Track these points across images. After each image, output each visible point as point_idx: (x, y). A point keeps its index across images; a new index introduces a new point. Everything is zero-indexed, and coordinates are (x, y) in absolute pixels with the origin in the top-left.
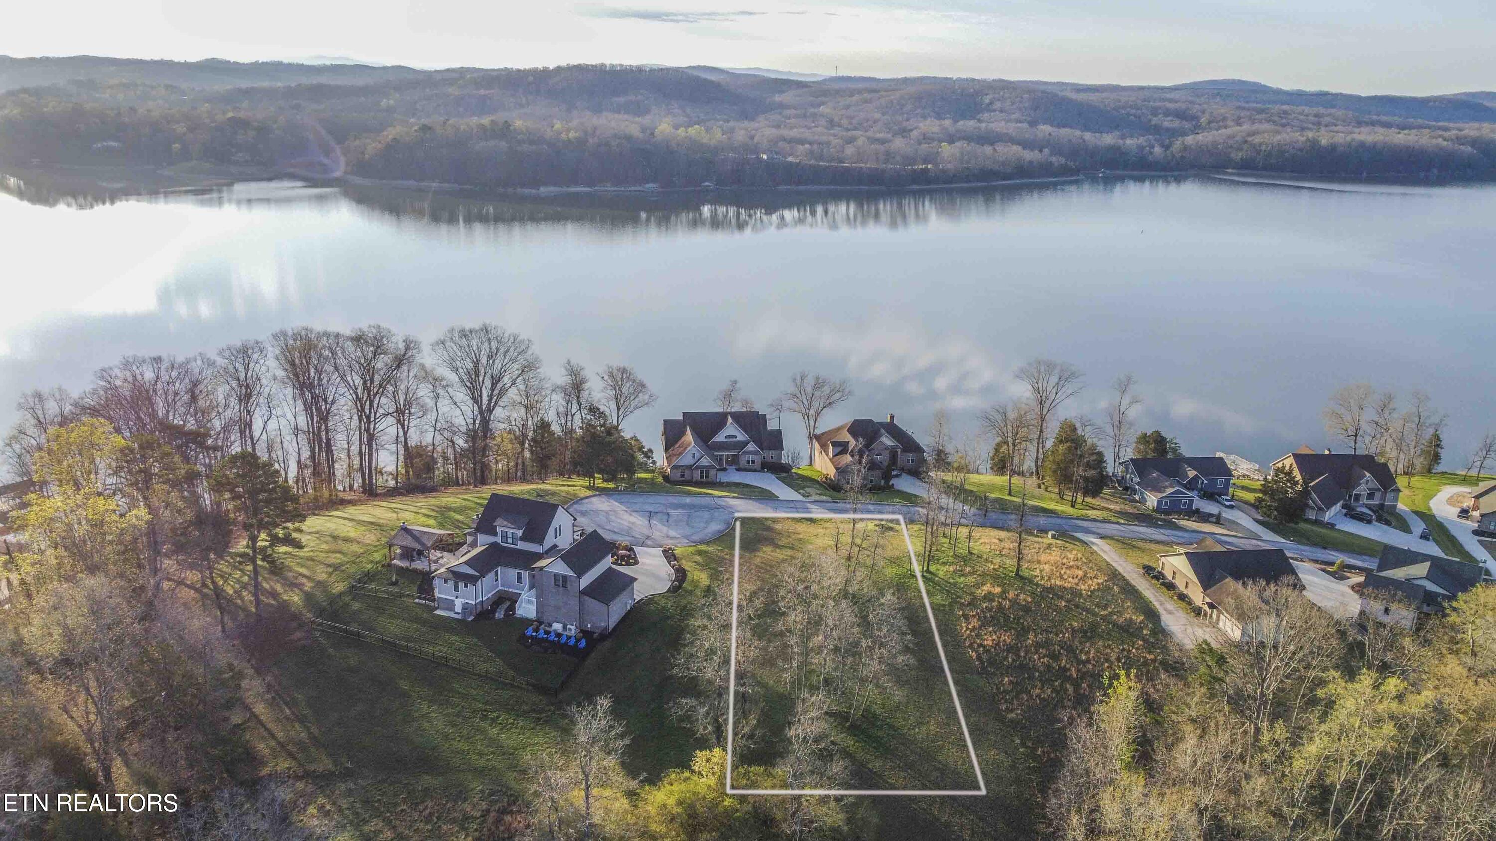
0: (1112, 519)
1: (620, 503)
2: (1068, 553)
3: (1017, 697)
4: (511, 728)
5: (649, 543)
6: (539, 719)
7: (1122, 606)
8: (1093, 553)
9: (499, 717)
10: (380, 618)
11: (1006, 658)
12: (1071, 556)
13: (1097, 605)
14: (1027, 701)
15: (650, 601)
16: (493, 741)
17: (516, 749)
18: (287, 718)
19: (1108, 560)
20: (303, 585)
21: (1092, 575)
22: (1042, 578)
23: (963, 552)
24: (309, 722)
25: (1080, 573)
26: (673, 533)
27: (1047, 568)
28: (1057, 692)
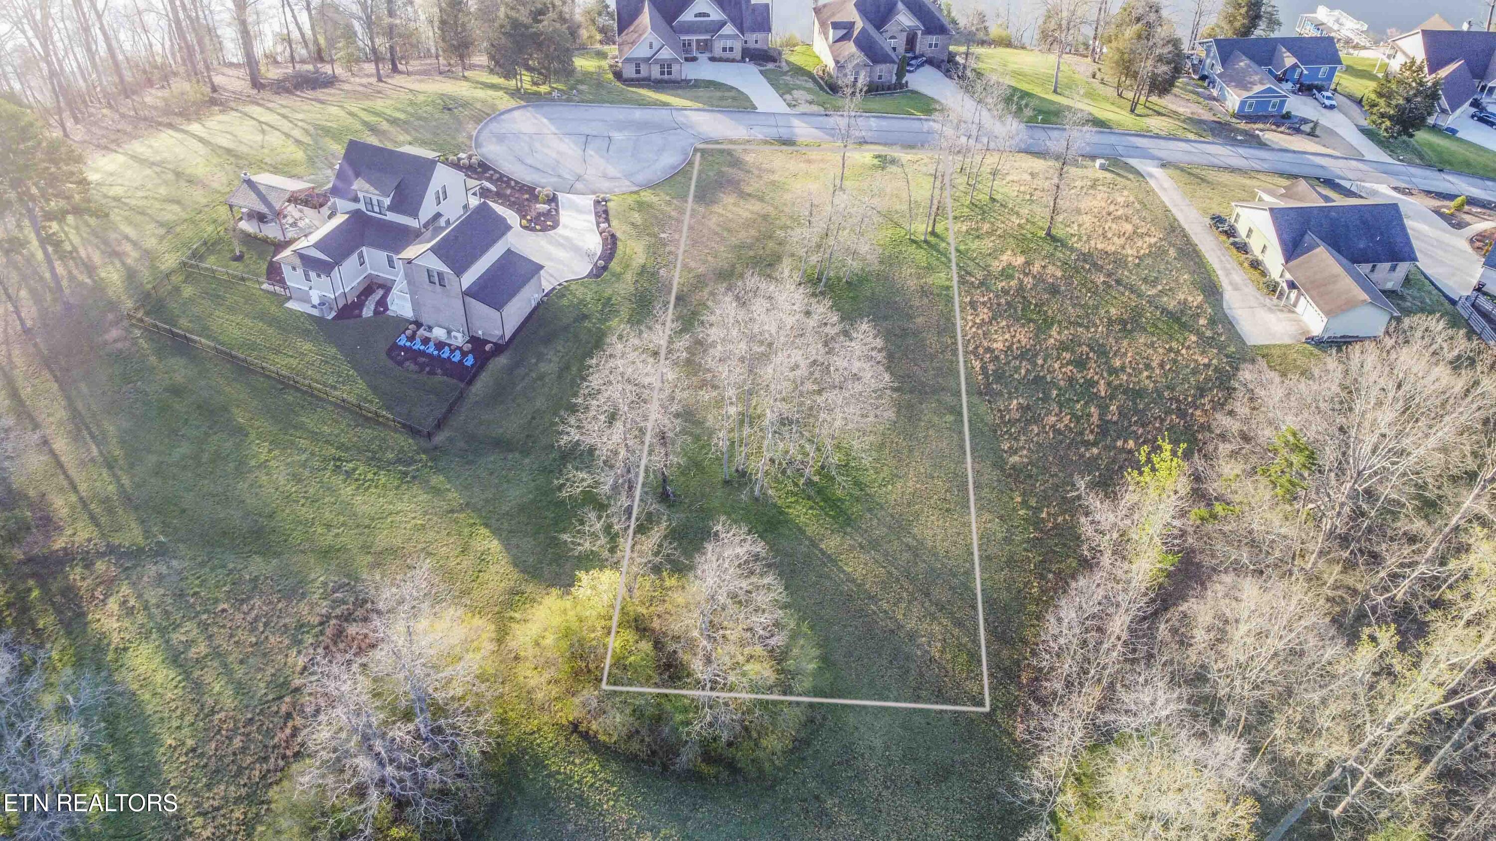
0: (1180, 133)
1: (550, 119)
2: (1117, 194)
3: (1024, 431)
4: (369, 487)
5: (579, 186)
6: (406, 474)
7: (1177, 280)
8: (1150, 192)
9: (354, 470)
10: (217, 313)
11: (1017, 369)
12: (1121, 200)
13: (1145, 280)
14: (1038, 435)
15: (562, 291)
16: (346, 508)
17: (373, 519)
18: (93, 460)
19: (1168, 204)
20: (125, 254)
21: (1144, 230)
22: (1080, 239)
23: (984, 198)
24: (121, 469)
25: (1129, 228)
26: (612, 171)
27: (1087, 219)
28: (1078, 419)
